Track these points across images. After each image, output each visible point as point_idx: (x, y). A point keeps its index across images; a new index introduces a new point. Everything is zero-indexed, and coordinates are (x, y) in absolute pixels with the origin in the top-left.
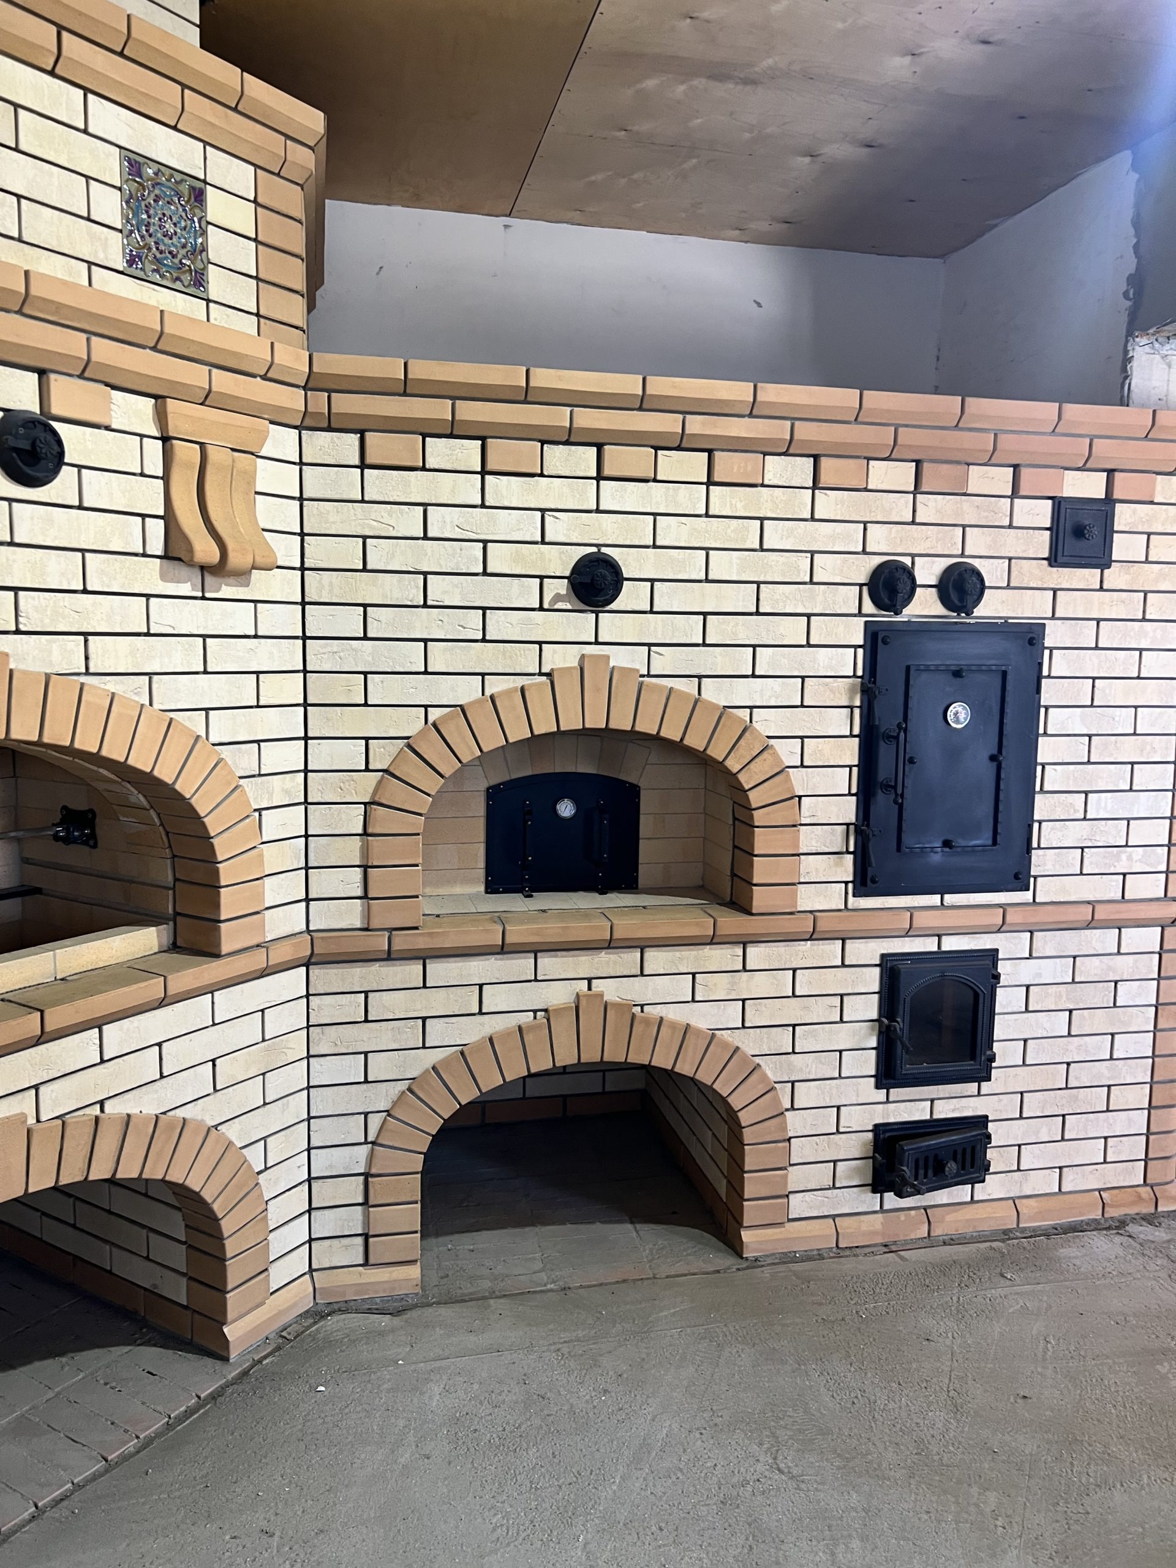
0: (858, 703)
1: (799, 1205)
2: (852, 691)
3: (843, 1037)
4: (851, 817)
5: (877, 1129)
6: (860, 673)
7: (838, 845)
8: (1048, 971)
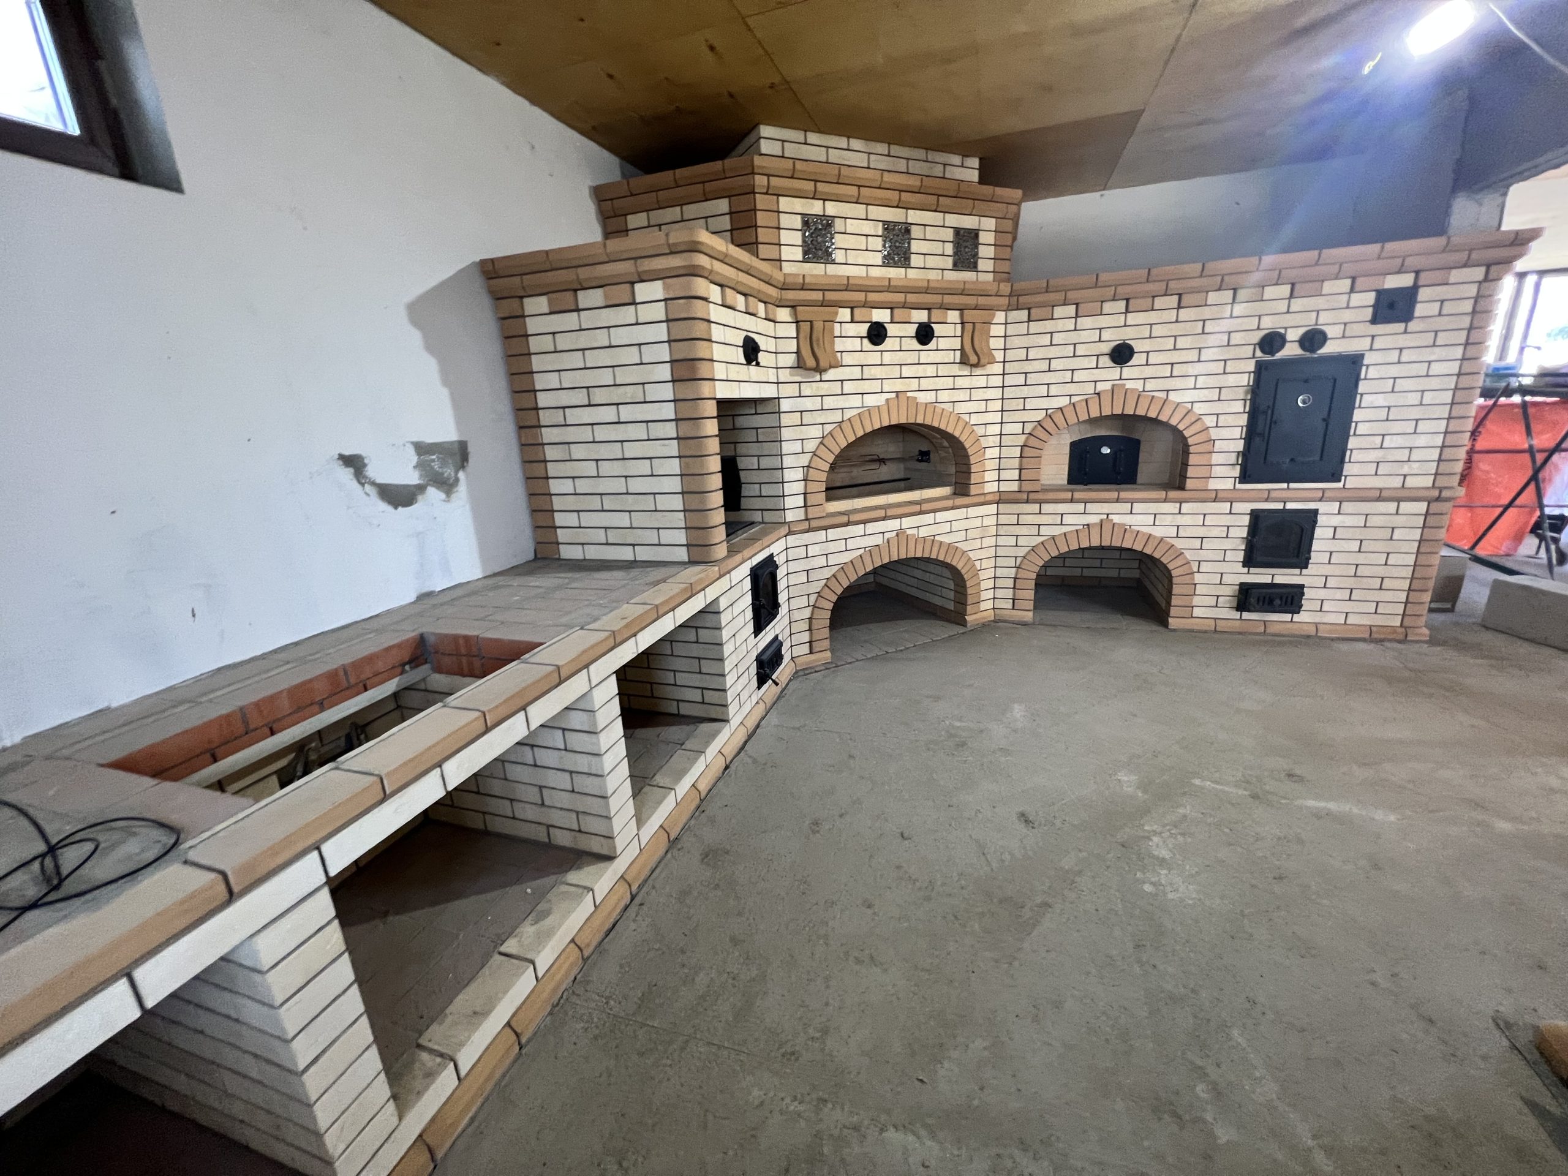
0: (1249, 397)
1: (1197, 612)
2: (1246, 393)
3: (1227, 544)
4: (1241, 449)
5: (1241, 584)
6: (1251, 384)
7: (1233, 460)
8: (1349, 521)
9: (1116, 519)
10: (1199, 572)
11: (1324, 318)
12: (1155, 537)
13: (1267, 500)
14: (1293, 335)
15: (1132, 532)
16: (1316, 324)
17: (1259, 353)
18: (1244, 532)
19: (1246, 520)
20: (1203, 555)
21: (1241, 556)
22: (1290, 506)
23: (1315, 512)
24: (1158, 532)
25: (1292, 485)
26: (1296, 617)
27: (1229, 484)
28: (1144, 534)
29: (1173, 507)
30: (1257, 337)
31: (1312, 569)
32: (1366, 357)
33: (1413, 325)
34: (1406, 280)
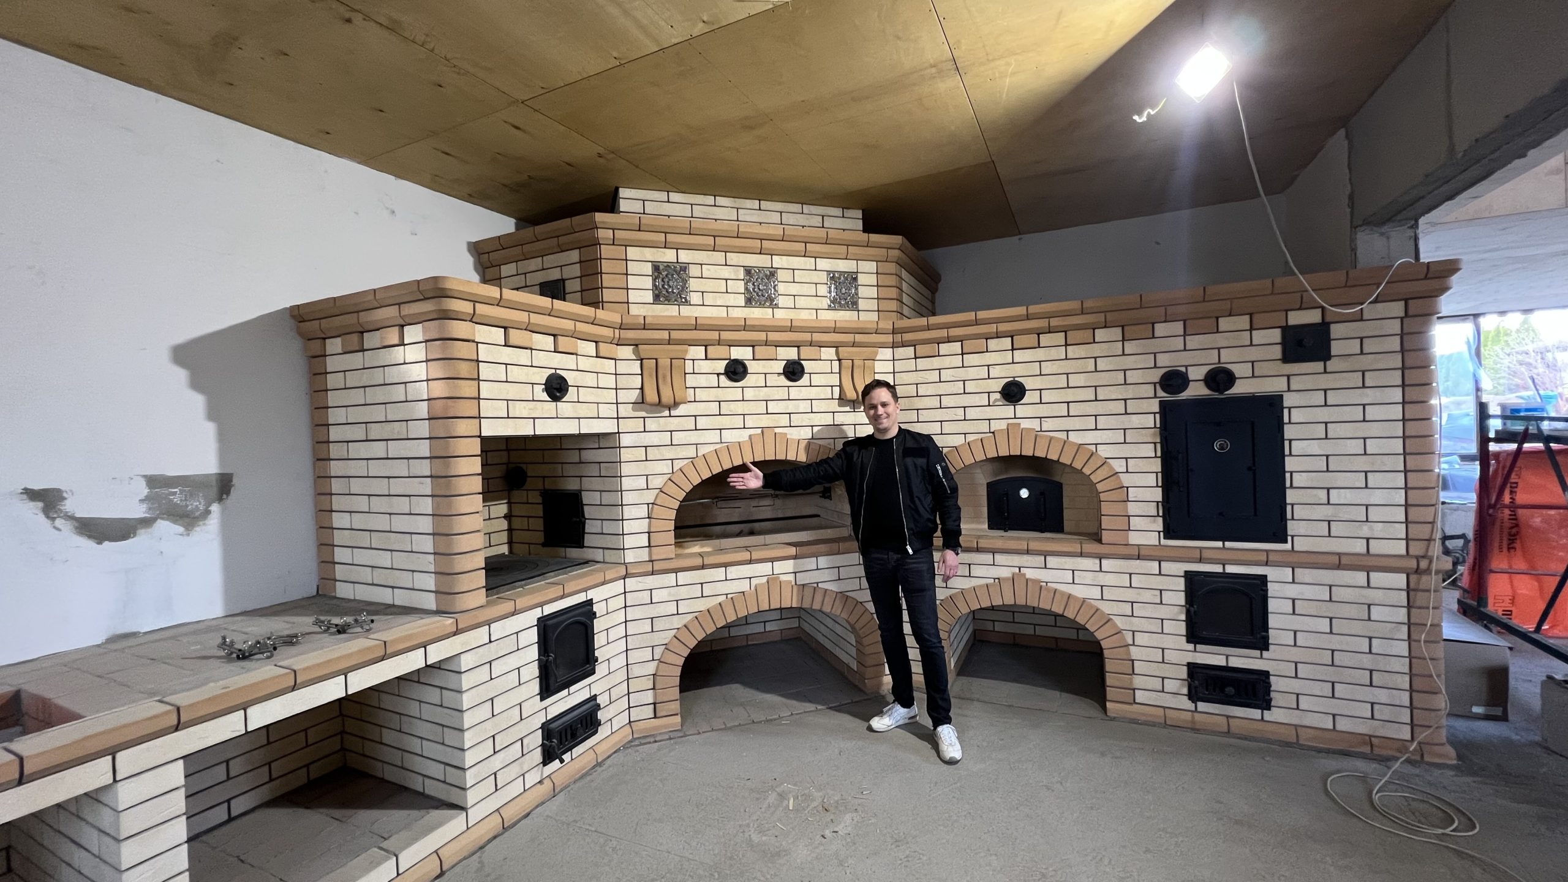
0: (1159, 440)
1: (1141, 697)
3: (1163, 612)
4: (1159, 499)
5: (1190, 665)
6: (1158, 425)
7: (1152, 512)
8: (1309, 592)
9: (1030, 574)
10: (1133, 645)
11: (1226, 356)
12: (1076, 598)
13: (1201, 560)
14: (1196, 374)
15: (1048, 590)
16: (1219, 362)
17: (1161, 393)
18: (1181, 598)
19: (1181, 584)
20: (1136, 623)
21: (1182, 628)
22: (1231, 569)
23: (1263, 579)
24: (1079, 592)
25: (1228, 544)
26: (1268, 715)
27: (1152, 539)
28: (1063, 593)
29: (1091, 563)
30: (1156, 375)
31: (1273, 652)
32: (1285, 398)
33: (1331, 365)
34: (1312, 317)
